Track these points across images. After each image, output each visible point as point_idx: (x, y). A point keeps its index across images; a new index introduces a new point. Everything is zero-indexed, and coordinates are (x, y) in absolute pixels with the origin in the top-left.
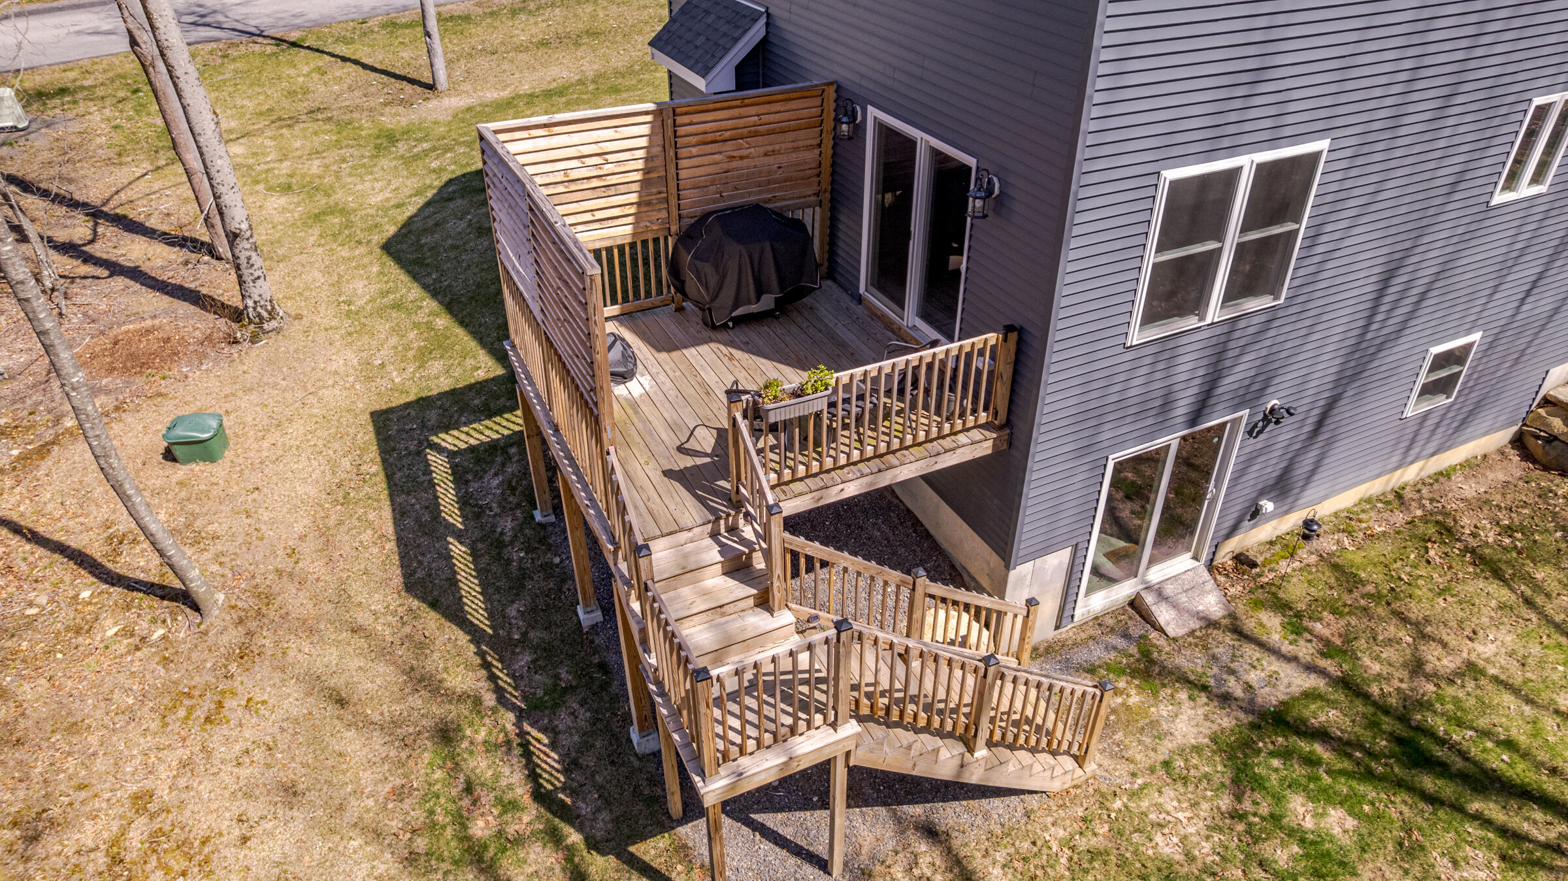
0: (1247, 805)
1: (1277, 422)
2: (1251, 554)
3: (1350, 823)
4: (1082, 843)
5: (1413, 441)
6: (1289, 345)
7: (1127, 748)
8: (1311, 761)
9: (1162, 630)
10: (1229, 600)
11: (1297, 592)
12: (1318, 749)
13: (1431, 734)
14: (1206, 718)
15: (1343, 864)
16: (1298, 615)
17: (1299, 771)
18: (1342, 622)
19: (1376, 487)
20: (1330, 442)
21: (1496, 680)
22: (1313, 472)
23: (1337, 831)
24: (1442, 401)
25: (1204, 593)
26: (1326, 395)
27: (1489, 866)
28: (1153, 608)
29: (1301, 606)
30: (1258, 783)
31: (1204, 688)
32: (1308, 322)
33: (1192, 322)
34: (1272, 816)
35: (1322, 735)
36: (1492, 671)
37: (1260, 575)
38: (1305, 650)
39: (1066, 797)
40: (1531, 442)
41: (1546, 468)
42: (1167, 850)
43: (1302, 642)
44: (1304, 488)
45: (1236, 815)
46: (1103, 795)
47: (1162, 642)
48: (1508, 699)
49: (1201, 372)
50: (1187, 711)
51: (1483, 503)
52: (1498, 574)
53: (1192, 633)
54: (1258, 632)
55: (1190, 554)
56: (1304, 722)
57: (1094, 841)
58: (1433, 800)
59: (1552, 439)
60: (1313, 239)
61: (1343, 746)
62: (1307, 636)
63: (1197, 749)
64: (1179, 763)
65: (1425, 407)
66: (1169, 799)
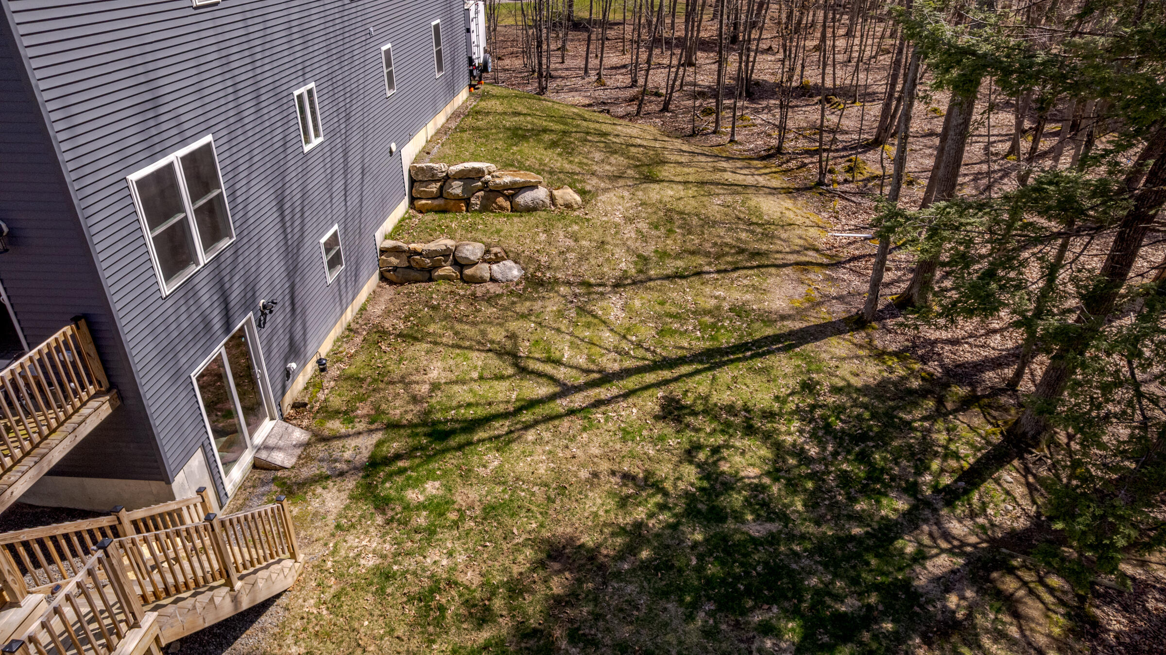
0: (390, 513)
1: (271, 312)
2: (299, 400)
3: (437, 484)
4: (327, 596)
5: (341, 296)
6: (253, 263)
7: (311, 536)
8: (401, 471)
9: (283, 468)
10: (307, 428)
11: (336, 402)
12: (401, 464)
13: (440, 422)
14: (339, 491)
15: (447, 503)
16: (346, 413)
17: (399, 480)
18: (368, 403)
19: (337, 331)
20: (304, 312)
21: (446, 383)
22: (305, 334)
23: (434, 492)
24: (341, 268)
25: (290, 434)
26: (287, 285)
27: (496, 458)
28: (269, 459)
29: (344, 408)
30: (387, 500)
31: (327, 478)
32: (255, 246)
33: (193, 269)
34: (404, 508)
35: (398, 457)
36: (443, 381)
37: (312, 407)
38: (361, 426)
39: (300, 584)
40: (388, 275)
41: (402, 284)
42: (371, 563)
43: (357, 425)
44: (305, 345)
45: (389, 522)
46: (318, 566)
47: (287, 473)
48: (456, 388)
49: (215, 297)
50: (328, 495)
51: (387, 312)
52: (416, 339)
53: (299, 457)
54: (332, 433)
55: (268, 418)
56: (386, 458)
57: (332, 591)
58: (460, 447)
59: (395, 269)
60: (233, 195)
61: (409, 454)
62: (357, 420)
63: (347, 508)
64: (344, 521)
65: (335, 274)
66: (352, 540)
